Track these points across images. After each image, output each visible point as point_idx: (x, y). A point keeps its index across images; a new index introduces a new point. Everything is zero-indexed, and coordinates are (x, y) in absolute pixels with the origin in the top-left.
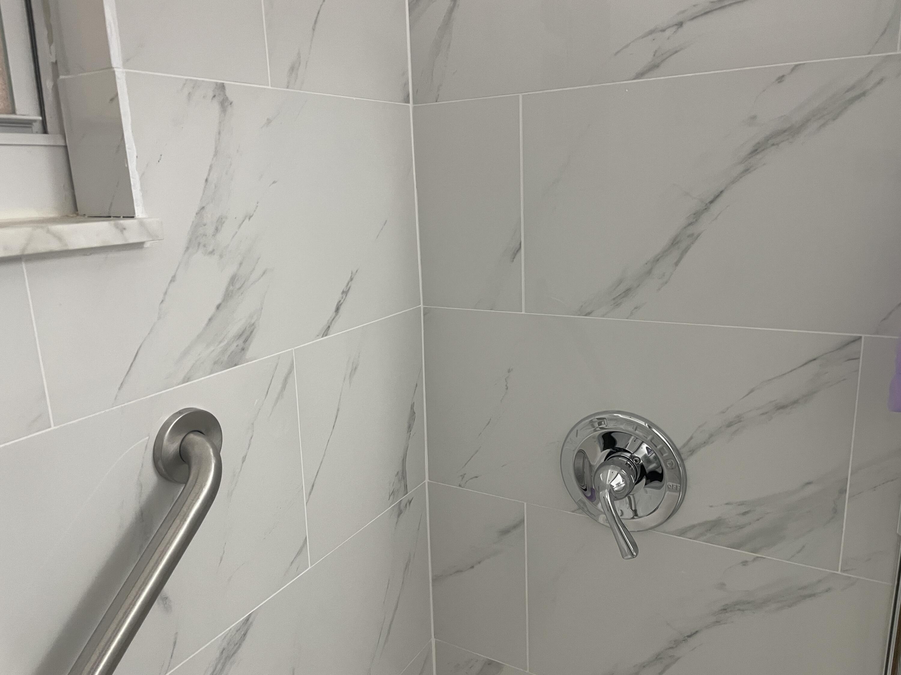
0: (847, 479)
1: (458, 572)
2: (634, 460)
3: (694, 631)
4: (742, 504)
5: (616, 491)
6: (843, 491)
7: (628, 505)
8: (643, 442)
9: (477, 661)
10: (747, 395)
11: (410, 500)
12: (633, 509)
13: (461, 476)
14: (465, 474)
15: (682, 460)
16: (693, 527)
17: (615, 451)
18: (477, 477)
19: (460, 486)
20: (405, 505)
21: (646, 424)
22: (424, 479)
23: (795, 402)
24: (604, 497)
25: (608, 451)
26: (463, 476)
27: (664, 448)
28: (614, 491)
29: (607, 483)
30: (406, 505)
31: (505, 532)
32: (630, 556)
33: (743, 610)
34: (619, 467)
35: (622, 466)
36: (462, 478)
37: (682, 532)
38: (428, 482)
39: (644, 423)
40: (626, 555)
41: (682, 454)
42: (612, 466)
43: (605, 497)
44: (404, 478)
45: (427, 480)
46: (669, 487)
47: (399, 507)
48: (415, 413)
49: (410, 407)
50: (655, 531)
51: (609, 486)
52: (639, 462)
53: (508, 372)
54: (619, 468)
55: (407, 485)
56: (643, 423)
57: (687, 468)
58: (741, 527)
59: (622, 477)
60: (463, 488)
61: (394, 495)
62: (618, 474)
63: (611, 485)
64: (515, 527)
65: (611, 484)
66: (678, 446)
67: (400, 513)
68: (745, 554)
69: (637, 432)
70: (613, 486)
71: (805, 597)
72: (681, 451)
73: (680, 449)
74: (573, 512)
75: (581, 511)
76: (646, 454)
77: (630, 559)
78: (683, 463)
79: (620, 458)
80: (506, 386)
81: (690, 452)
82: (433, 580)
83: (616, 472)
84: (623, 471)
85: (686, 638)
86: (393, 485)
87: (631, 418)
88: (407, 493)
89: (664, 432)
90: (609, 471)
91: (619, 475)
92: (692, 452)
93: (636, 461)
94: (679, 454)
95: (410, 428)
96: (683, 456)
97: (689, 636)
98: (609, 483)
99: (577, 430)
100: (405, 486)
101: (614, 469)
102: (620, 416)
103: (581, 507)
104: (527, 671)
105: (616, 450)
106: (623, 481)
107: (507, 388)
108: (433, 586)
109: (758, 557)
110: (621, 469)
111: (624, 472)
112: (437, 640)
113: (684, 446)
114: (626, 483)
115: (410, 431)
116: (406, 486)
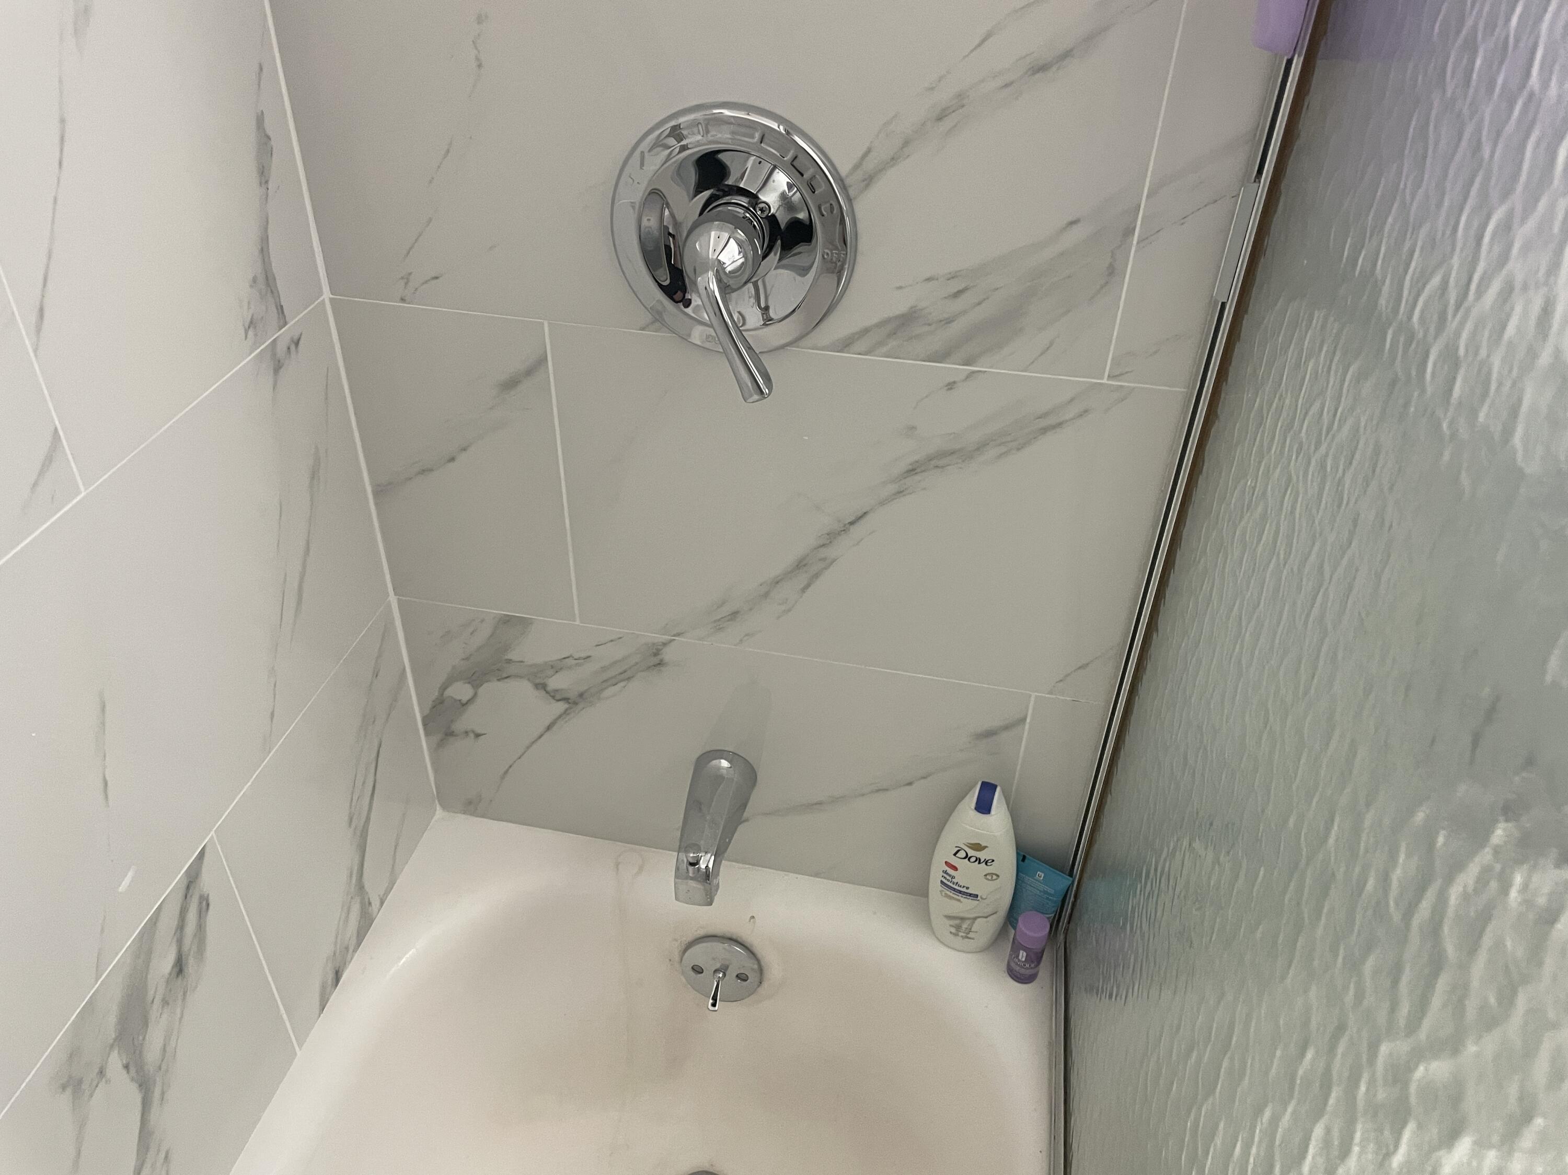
0: (1140, 206)
1: (423, 472)
2: (758, 209)
3: (860, 514)
4: (953, 277)
5: (729, 272)
6: (1130, 231)
7: (753, 300)
8: (775, 167)
9: (482, 621)
10: (979, 45)
11: (296, 338)
12: (763, 305)
13: (402, 278)
14: (410, 274)
15: (849, 200)
16: (866, 331)
17: (720, 193)
18: (437, 278)
19: (403, 300)
20: (285, 349)
21: (781, 127)
22: (321, 293)
23: (1067, 55)
24: (706, 288)
25: (707, 194)
26: (407, 279)
27: (817, 176)
28: (725, 273)
29: (710, 257)
30: (289, 348)
31: (511, 384)
32: (756, 397)
33: (942, 467)
34: (731, 224)
35: (736, 223)
36: (406, 284)
37: (845, 345)
38: (331, 300)
39: (777, 125)
40: (751, 396)
41: (850, 186)
42: (717, 223)
43: (708, 288)
44: (272, 292)
45: (327, 295)
46: (826, 256)
47: (274, 354)
48: (270, 139)
49: (254, 122)
50: (798, 347)
51: (716, 263)
52: (768, 211)
53: (479, 23)
54: (731, 226)
55: (282, 307)
56: (774, 125)
57: (859, 215)
58: (949, 321)
59: (738, 245)
60: (409, 304)
61: (255, 328)
62: (730, 238)
63: (719, 261)
64: (529, 372)
65: (719, 258)
66: (844, 170)
67: (278, 367)
68: (953, 369)
69: (762, 145)
70: (724, 263)
71: (1044, 431)
72: (848, 182)
73: (847, 176)
74: (643, 329)
75: (657, 325)
76: (785, 191)
77: (757, 401)
78: (852, 204)
79: (729, 208)
80: (477, 59)
81: (865, 182)
82: (377, 494)
83: (726, 235)
84: (739, 231)
85: (847, 526)
86: (249, 308)
87: (748, 114)
88: (285, 323)
89: (817, 144)
90: (713, 233)
91: (732, 240)
92: (869, 181)
93: (762, 210)
94: (844, 188)
95: (263, 174)
96: (852, 192)
97: (852, 523)
98: (715, 257)
99: (642, 152)
100: (277, 309)
101: (721, 229)
102: (727, 112)
103: (658, 319)
104: (577, 623)
105: (723, 191)
106: (740, 253)
107: (480, 66)
108: (376, 504)
109: (974, 372)
110: (735, 228)
111: (741, 234)
112: (400, 598)
113: (856, 167)
114: (745, 256)
115: (267, 182)
116: (280, 309)
